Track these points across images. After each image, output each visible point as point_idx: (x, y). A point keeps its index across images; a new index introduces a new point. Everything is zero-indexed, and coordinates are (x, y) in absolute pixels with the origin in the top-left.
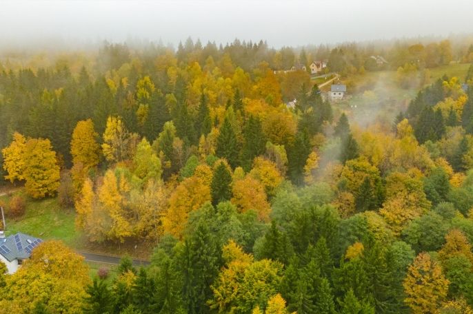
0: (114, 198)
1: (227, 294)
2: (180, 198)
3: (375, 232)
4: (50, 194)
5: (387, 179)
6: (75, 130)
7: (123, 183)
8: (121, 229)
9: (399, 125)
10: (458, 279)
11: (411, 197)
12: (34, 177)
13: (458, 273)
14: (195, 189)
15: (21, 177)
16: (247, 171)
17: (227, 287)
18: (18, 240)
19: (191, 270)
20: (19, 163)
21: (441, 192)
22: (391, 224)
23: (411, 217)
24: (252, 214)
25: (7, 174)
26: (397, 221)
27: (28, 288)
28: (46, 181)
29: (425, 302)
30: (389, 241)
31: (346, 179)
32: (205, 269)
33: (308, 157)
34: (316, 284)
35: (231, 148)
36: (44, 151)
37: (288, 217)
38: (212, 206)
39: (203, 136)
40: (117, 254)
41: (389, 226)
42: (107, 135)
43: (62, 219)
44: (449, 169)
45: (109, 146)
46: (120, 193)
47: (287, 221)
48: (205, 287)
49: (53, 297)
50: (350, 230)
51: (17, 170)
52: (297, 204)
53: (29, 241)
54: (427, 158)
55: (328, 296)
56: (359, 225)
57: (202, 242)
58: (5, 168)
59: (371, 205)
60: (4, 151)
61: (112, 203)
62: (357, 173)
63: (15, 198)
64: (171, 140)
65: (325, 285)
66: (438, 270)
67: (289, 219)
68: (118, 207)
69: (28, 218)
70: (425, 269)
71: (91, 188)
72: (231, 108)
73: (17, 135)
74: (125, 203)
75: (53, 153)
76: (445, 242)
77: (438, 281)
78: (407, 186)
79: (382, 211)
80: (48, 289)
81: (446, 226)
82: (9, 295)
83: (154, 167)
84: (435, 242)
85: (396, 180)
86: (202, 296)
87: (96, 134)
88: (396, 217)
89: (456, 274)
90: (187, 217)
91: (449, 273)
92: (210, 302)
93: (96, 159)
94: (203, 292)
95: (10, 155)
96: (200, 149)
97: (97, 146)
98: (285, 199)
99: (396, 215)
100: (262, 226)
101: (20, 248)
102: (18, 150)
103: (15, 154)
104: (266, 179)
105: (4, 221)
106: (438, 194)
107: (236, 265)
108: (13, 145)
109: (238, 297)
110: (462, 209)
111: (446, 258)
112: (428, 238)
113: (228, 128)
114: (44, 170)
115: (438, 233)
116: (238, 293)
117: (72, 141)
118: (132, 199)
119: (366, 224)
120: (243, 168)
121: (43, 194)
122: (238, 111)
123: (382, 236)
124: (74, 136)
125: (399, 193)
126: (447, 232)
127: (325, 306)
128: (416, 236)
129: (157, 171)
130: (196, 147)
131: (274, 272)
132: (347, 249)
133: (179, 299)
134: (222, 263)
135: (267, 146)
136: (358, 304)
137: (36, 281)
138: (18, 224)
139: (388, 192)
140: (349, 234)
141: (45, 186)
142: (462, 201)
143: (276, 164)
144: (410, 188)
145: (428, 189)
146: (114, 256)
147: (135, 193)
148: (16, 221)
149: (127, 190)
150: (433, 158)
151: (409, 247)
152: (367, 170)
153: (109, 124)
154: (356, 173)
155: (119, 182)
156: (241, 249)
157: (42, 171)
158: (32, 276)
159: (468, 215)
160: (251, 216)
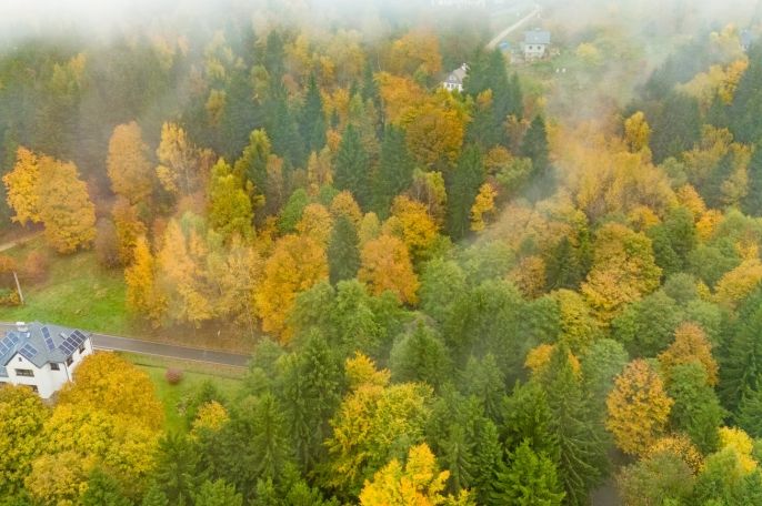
0: (183, 266)
1: (352, 434)
2: (281, 270)
3: (570, 324)
4: (84, 246)
5: (597, 232)
6: (111, 141)
7: (195, 242)
8: (196, 310)
9: (628, 122)
10: (687, 396)
11: (632, 266)
12: (57, 222)
13: (686, 387)
14: (305, 256)
15: (36, 219)
16: (383, 218)
17: (352, 425)
18: (47, 335)
19: (301, 402)
20: (31, 198)
21: (679, 248)
22: (595, 309)
23: (627, 298)
24: (389, 299)
25: (15, 214)
26: (606, 306)
27: (76, 435)
28: (76, 228)
29: (635, 428)
30: (592, 336)
31: (534, 232)
32: (321, 399)
33: (479, 193)
34: (477, 428)
35: (358, 171)
36: (67, 182)
37: (443, 298)
38: (330, 287)
39: (314, 154)
40: (192, 343)
41: (594, 312)
42: (164, 151)
43: (105, 287)
44: (698, 204)
45: (167, 170)
46: (191, 256)
47: (443, 304)
48: (321, 422)
49: (112, 449)
50: (534, 321)
51: (30, 207)
52: (458, 278)
53: (63, 335)
54: (665, 188)
55: (494, 445)
56: (548, 314)
57: (317, 362)
58: (10, 203)
59: (569, 278)
60: (5, 178)
61: (181, 273)
62: (553, 224)
63: (31, 254)
64: (264, 160)
65: (490, 430)
66: (658, 385)
67: (445, 301)
68: (189, 278)
69: (56, 284)
70: (640, 385)
71: (147, 250)
72: (358, 96)
73: (23, 152)
74: (200, 273)
75: (82, 184)
76: (673, 340)
77: (656, 401)
78: (627, 246)
79: (586, 288)
80: (104, 435)
81: (678, 316)
82: (51, 446)
83: (241, 211)
84: (660, 340)
85: (611, 237)
86: (319, 433)
87: (145, 147)
88: (605, 300)
89: (683, 389)
90: (292, 299)
91: (674, 387)
92: (329, 442)
93: (148, 186)
94: (319, 428)
95: (15, 185)
96: (310, 174)
97: (148, 165)
98: (440, 272)
99: (605, 296)
100: (404, 315)
101: (52, 347)
102: (26, 176)
103: (24, 183)
104: (412, 234)
105: (20, 292)
106: (674, 253)
107: (365, 391)
108: (18, 169)
109: (369, 438)
110: (707, 278)
111: (673, 364)
112: (650, 332)
113: (353, 140)
114: (72, 211)
115: (664, 327)
116: (369, 432)
117: (109, 158)
118: (211, 268)
119: (559, 311)
120: (377, 214)
121: (72, 247)
122: (370, 101)
123: (582, 331)
124: (112, 149)
125: (615, 258)
126: (678, 325)
127: (490, 458)
128: (632, 329)
129: (246, 216)
130: (303, 172)
131: (419, 404)
132: (527, 353)
133: (286, 449)
134: (346, 388)
135: (415, 177)
136: (534, 459)
137: (86, 425)
138: (42, 294)
139: (598, 256)
140: (533, 326)
141: (73, 235)
142: (710, 266)
143: (427, 207)
144: (630, 250)
145: (659, 245)
146: (188, 345)
147: (213, 258)
148: (39, 290)
149: (200, 254)
150: (675, 189)
151: (619, 347)
152: (569, 219)
153: (165, 135)
154: (550, 224)
155: (188, 240)
156: (372, 364)
157: (68, 213)
158: (80, 418)
159: (716, 288)
160: (388, 302)
